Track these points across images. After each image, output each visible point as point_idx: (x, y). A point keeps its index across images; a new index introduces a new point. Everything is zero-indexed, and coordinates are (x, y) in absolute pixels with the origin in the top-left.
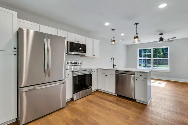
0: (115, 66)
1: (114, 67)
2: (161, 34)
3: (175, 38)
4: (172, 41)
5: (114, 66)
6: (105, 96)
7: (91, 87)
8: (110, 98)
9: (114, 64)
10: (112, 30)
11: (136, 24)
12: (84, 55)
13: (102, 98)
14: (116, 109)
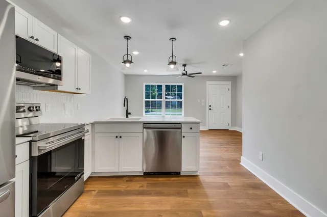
0: (130, 114)
1: (127, 117)
2: (184, 65)
3: (201, 73)
4: (193, 77)
5: (128, 114)
6: (122, 186)
7: (83, 173)
8: (136, 186)
9: (127, 111)
10: (125, 37)
11: (173, 39)
12: (53, 87)
13: (118, 193)
14: (168, 207)
